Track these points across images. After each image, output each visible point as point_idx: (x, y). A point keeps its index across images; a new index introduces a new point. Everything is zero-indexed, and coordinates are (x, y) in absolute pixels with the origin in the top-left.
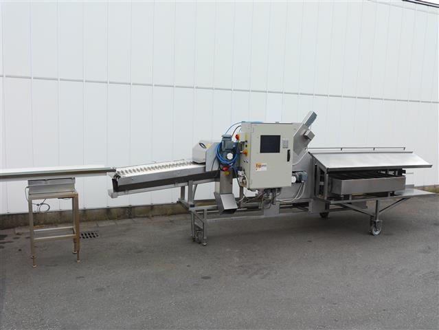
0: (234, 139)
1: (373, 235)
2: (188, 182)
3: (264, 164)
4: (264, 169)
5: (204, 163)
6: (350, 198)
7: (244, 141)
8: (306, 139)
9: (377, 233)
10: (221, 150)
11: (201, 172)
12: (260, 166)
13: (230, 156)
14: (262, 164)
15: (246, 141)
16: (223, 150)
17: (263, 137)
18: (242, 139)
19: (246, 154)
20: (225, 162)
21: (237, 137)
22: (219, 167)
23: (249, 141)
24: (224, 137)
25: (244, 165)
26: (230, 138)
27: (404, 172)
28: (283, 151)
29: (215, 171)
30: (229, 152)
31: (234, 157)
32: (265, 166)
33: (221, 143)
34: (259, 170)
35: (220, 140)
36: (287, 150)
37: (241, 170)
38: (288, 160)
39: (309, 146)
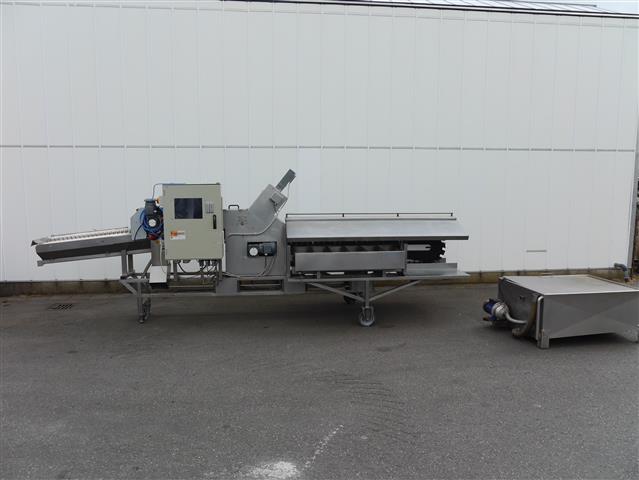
3: (181, 232)
4: (183, 237)
6: (319, 276)
9: (368, 324)
12: (176, 234)
13: (152, 223)
14: (179, 232)
17: (178, 201)
22: (147, 235)
24: (147, 202)
26: (153, 202)
27: (444, 245)
30: (151, 219)
32: (183, 234)
34: (176, 238)
36: (211, 215)
38: (215, 227)
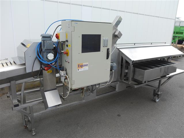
0: (54, 39)
1: (155, 102)
2: (10, 82)
3: (86, 64)
4: (86, 68)
5: (24, 64)
7: (65, 40)
8: (116, 37)
10: (41, 50)
11: (22, 73)
12: (82, 66)
13: (51, 56)
14: (84, 64)
15: (67, 41)
16: (43, 50)
17: (84, 37)
18: (62, 39)
19: (67, 54)
20: (46, 63)
21: (57, 37)
22: (41, 67)
23: (69, 40)
24: (43, 37)
25: (65, 65)
26: (50, 37)
28: (103, 50)
29: (37, 71)
30: (50, 52)
31: (55, 56)
33: (41, 43)
34: (81, 70)
35: (39, 40)
36: (106, 48)
37: (63, 70)
39: (117, 43)
